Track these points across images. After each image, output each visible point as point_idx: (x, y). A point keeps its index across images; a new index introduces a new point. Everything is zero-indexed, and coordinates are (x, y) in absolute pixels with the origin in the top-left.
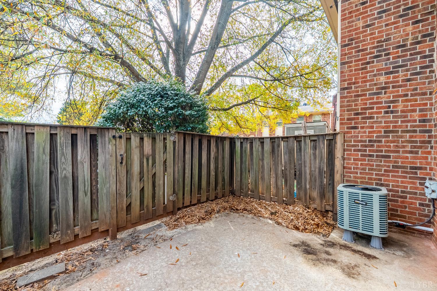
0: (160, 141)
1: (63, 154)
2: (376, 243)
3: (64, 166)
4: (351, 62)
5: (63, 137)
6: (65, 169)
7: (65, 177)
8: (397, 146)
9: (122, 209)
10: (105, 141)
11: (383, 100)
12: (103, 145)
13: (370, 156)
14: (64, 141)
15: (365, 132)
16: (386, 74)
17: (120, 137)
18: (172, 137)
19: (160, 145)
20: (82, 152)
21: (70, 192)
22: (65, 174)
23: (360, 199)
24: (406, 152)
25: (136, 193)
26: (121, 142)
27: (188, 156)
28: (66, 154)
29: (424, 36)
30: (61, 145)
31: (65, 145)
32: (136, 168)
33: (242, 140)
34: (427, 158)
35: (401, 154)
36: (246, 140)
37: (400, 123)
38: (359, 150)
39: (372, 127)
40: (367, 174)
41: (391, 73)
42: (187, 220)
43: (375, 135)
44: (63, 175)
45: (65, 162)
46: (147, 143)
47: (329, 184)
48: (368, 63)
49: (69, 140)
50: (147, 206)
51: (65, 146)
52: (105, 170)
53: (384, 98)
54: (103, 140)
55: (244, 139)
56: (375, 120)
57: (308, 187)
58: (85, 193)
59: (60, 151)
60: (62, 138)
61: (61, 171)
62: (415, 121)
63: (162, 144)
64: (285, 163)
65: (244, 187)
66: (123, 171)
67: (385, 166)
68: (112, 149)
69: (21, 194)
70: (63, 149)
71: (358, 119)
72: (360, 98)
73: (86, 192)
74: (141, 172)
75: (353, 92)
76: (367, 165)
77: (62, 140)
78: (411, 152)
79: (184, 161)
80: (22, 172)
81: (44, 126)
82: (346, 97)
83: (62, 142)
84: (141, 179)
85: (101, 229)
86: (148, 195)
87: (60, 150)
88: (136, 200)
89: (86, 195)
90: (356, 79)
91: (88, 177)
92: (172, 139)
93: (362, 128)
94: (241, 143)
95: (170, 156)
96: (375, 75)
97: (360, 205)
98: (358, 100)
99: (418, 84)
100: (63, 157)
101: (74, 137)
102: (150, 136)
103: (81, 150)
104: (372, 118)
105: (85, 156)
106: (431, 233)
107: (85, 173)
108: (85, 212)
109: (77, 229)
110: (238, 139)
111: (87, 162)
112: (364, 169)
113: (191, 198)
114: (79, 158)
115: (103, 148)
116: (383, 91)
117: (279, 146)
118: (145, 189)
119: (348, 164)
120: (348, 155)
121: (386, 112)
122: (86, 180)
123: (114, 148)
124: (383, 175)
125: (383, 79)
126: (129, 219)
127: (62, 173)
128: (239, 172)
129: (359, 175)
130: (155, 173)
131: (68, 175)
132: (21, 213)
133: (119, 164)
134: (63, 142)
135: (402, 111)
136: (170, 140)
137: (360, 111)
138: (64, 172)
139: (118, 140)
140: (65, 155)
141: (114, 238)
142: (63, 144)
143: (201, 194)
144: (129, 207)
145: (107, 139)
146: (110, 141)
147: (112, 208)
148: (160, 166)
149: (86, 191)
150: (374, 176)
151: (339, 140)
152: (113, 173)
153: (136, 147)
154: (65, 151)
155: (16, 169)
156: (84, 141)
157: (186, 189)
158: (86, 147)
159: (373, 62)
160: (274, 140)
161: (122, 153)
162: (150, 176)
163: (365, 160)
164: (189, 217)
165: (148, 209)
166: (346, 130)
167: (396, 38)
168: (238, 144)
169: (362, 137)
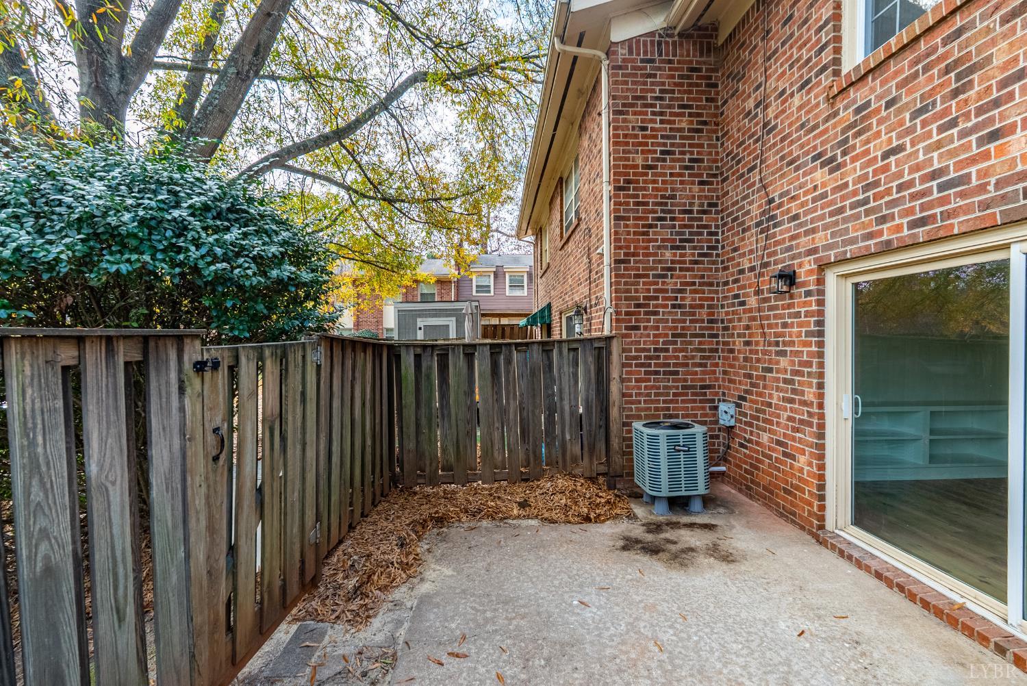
0: (295, 366)
1: (34, 466)
2: (697, 505)
3: (42, 522)
4: (628, 219)
5: (32, 385)
6: (45, 534)
7: (49, 571)
8: (686, 356)
10: (168, 383)
11: (670, 287)
12: (164, 400)
13: (657, 373)
14: (38, 405)
15: (648, 336)
16: (673, 248)
17: (214, 365)
18: (314, 352)
19: (295, 379)
20: (103, 442)
21: (69, 630)
22: (47, 558)
23: (681, 444)
24: (695, 365)
25: (246, 552)
26: (216, 385)
28: (48, 464)
29: (710, 205)
30: (25, 423)
31: (39, 421)
32: (249, 468)
33: (419, 351)
34: (714, 372)
35: (690, 368)
36: (429, 350)
37: (688, 324)
38: (642, 365)
39: (657, 328)
40: (652, 402)
41: (678, 248)
42: (381, 583)
43: (661, 340)
44: (39, 565)
45: (44, 504)
46: (270, 378)
47: (600, 427)
48: (650, 226)
49: (55, 398)
50: (269, 584)
51: (40, 426)
52: (173, 498)
53: (671, 283)
54: (163, 382)
55: (424, 347)
56: (661, 317)
57: (568, 437)
58: (118, 612)
59: (22, 457)
60: (29, 392)
61: (29, 546)
62: (703, 321)
63: (298, 377)
64: (522, 395)
65: (428, 463)
66: (219, 488)
67: (674, 386)
70: (32, 444)
71: (639, 313)
72: (641, 280)
73: (121, 607)
75: (632, 269)
76: (652, 387)
77: (28, 400)
78: (700, 365)
79: (330, 420)
82: (623, 276)
83: (28, 408)
86: (272, 546)
87: (22, 447)
88: (247, 577)
89: (120, 621)
90: (635, 248)
91: (124, 542)
92: (315, 359)
93: (646, 328)
94: (418, 358)
95: (311, 410)
96: (659, 247)
97: (682, 453)
98: (638, 283)
99: (705, 270)
100: (35, 482)
102: (276, 355)
103: (100, 433)
104: (656, 313)
105: (113, 458)
106: (723, 473)
107: (116, 530)
110: (407, 346)
111: (118, 482)
112: (649, 395)
115: (162, 414)
116: (669, 273)
117: (509, 362)
118: (266, 529)
119: (627, 388)
120: (628, 373)
121: (674, 306)
122: (119, 559)
123: (199, 407)
124: (671, 401)
125: (668, 255)
126: (228, 649)
127: (32, 558)
128: (413, 429)
129: (643, 405)
131: (56, 558)
133: (209, 465)
134: (33, 410)
135: (691, 306)
136: (312, 363)
137: (642, 302)
138: (44, 547)
139: (208, 375)
140: (44, 469)
142: (34, 418)
143: (352, 505)
146: (185, 383)
149: (121, 600)
150: (661, 405)
151: (615, 347)
152: (197, 502)
153: (250, 396)
154: (40, 450)
156: (108, 391)
158: (113, 418)
159: (656, 226)
160: (497, 350)
161: (218, 421)
163: (649, 380)
164: (381, 574)
165: (271, 593)
166: (624, 331)
167: (682, 198)
168: (408, 361)
169: (645, 343)
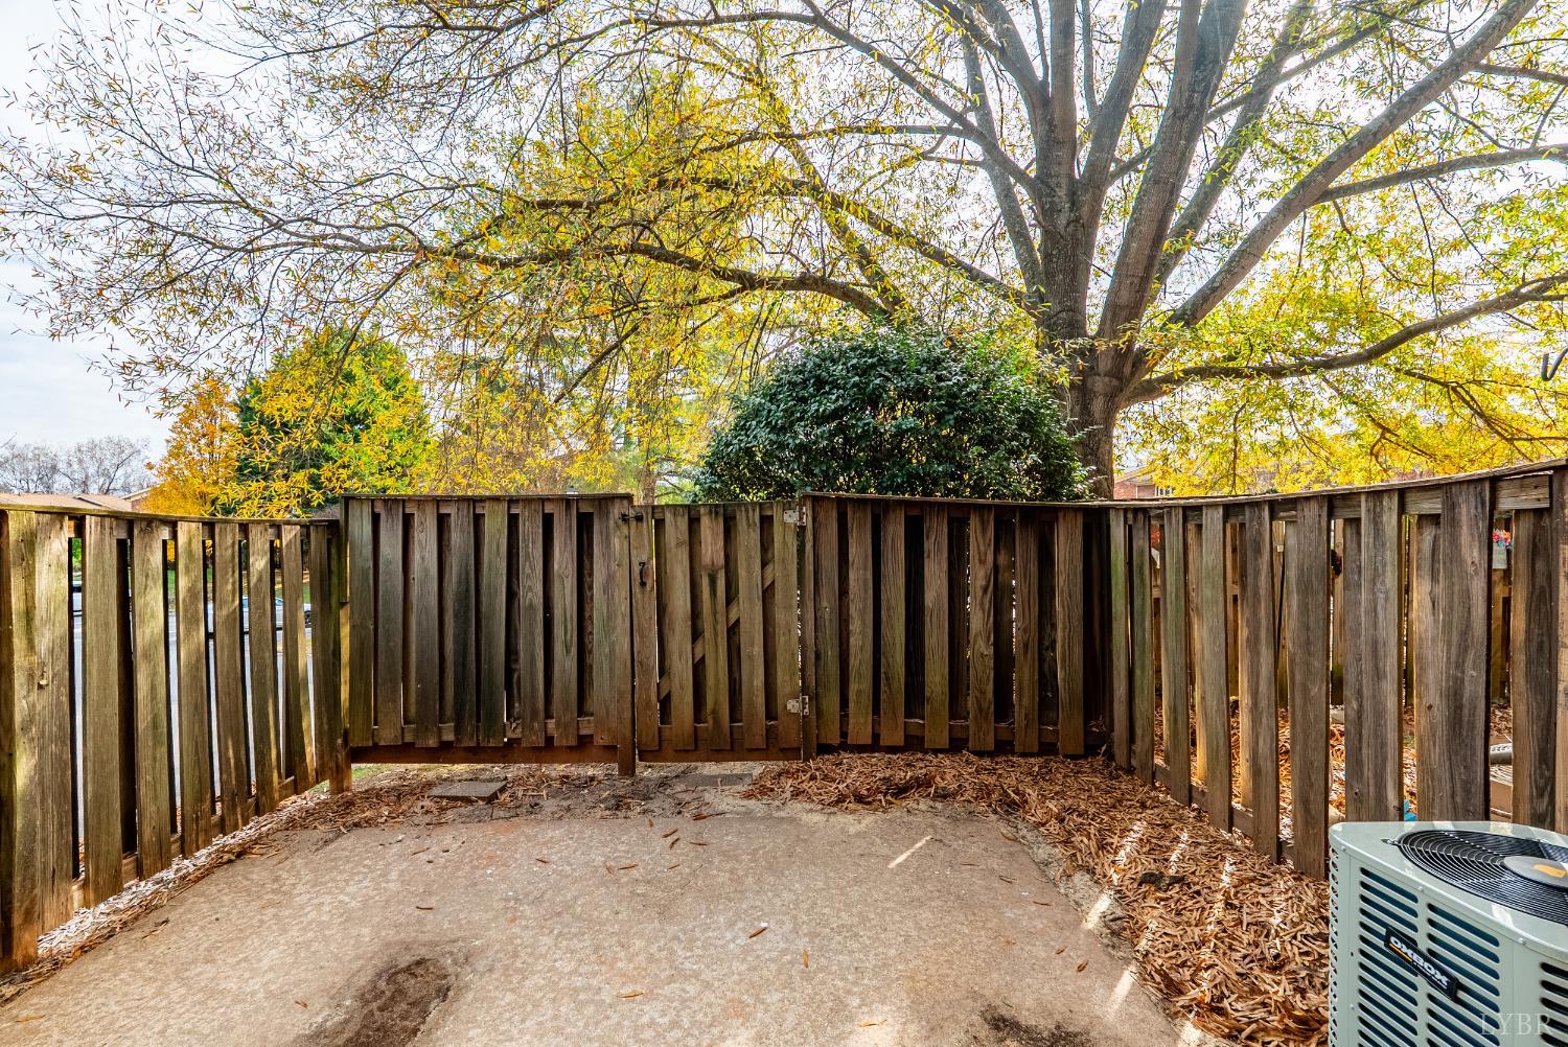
0: (749, 525)
1: (527, 557)
3: (529, 583)
5: (529, 521)
6: (530, 588)
7: (531, 606)
9: (648, 702)
10: (607, 527)
12: (604, 537)
14: (531, 531)
17: (639, 519)
18: (790, 512)
19: (748, 538)
20: (562, 555)
21: (539, 640)
22: (531, 599)
23: (1424, 944)
25: (682, 669)
26: (641, 532)
27: (860, 577)
28: (534, 557)
30: (524, 537)
31: (531, 537)
32: (680, 601)
33: (1131, 518)
36: (1141, 517)
42: (805, 786)
44: (528, 602)
45: (531, 575)
46: (708, 532)
49: (539, 528)
50: (714, 712)
51: (531, 539)
52: (609, 599)
54: (604, 525)
55: (1135, 512)
58: (566, 646)
59: (522, 551)
60: (527, 524)
61: (524, 591)
63: (755, 536)
66: (646, 606)
68: (622, 549)
69: (466, 632)
70: (527, 547)
73: (568, 645)
74: (695, 614)
77: (527, 528)
79: (843, 592)
80: (467, 590)
81: (496, 499)
83: (526, 532)
84: (696, 634)
85: (599, 741)
86: (717, 681)
87: (522, 547)
88: (682, 688)
89: (568, 652)
91: (572, 611)
92: (791, 518)
94: (1131, 530)
95: (784, 571)
100: (527, 564)
101: (548, 521)
102: (717, 513)
103: (561, 549)
105: (567, 563)
107: (567, 602)
108: (566, 689)
109: (551, 723)
110: (1117, 510)
111: (570, 577)
113: (876, 723)
114: (556, 567)
115: (602, 546)
118: (709, 662)
122: (569, 618)
123: (626, 545)
126: (666, 734)
127: (525, 597)
130: (738, 620)
131: (536, 602)
132: (464, 665)
133: (637, 589)
134: (528, 531)
136: (784, 524)
138: (530, 595)
139: (633, 524)
140: (531, 559)
141: (628, 770)
142: (528, 535)
143: (923, 718)
144: (665, 702)
145: (612, 523)
146: (617, 526)
147: (621, 694)
148: (751, 600)
149: (568, 642)
152: (623, 609)
153: (679, 544)
154: (530, 550)
155: (459, 583)
156: (566, 528)
157: (853, 687)
158: (568, 542)
161: (644, 558)
162: (722, 629)
164: (813, 778)
165: (717, 721)
